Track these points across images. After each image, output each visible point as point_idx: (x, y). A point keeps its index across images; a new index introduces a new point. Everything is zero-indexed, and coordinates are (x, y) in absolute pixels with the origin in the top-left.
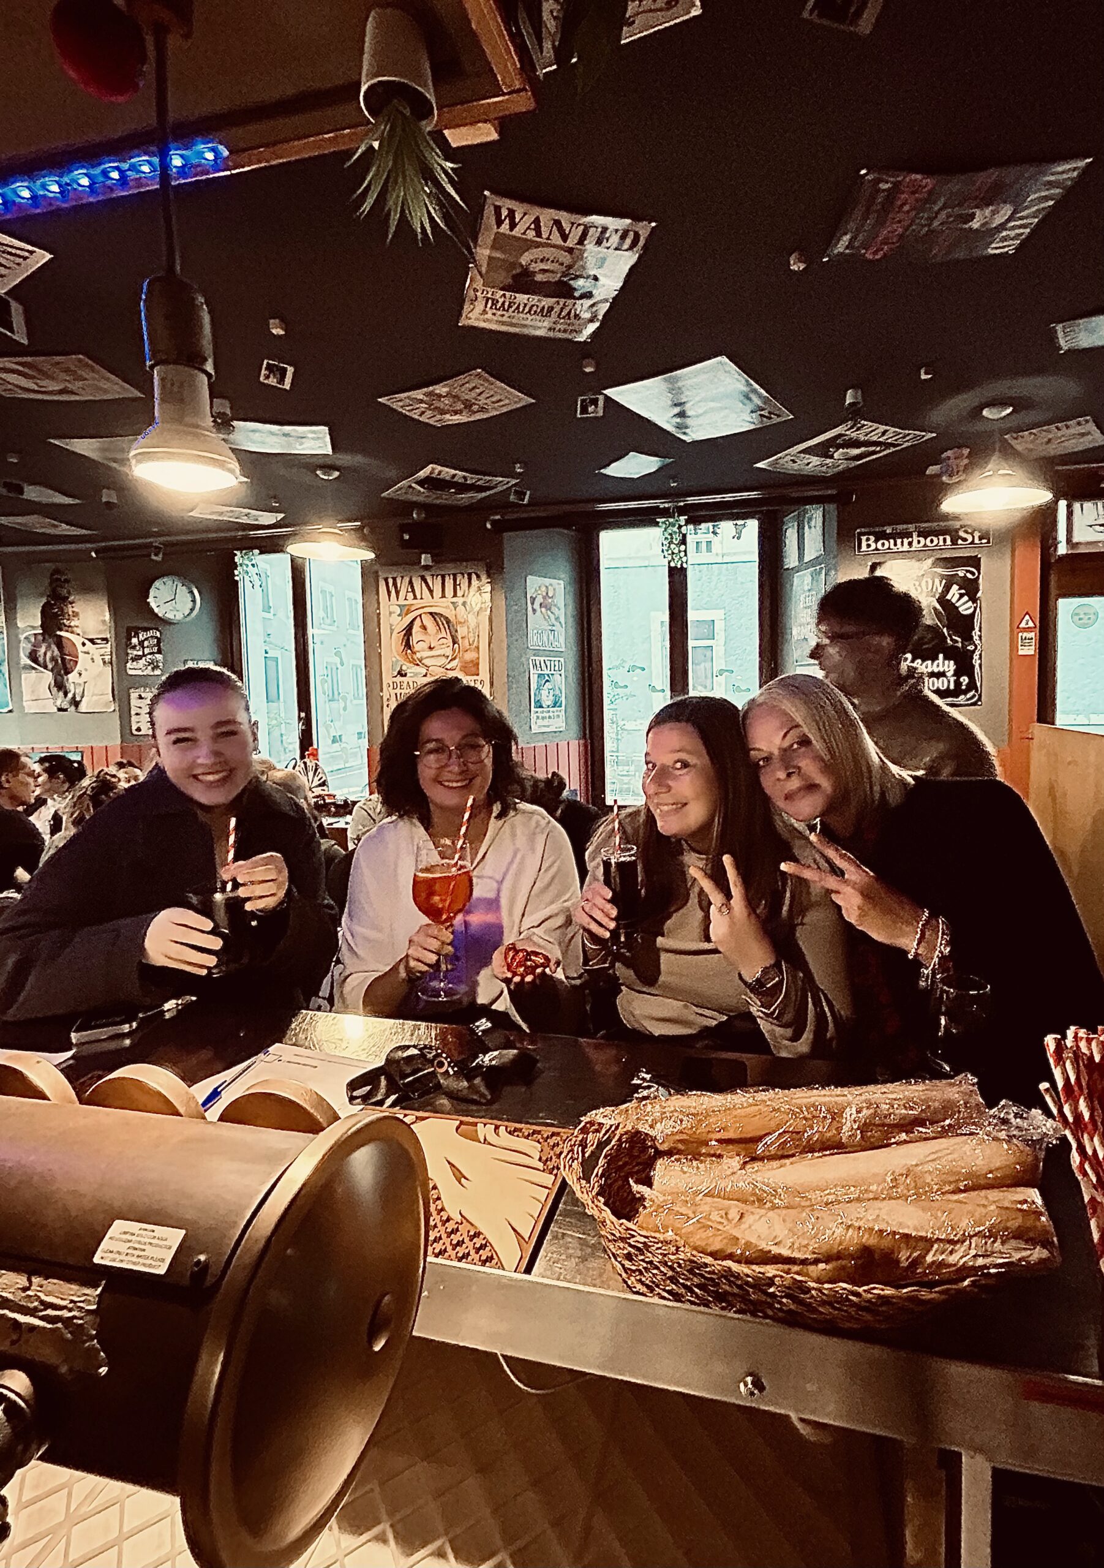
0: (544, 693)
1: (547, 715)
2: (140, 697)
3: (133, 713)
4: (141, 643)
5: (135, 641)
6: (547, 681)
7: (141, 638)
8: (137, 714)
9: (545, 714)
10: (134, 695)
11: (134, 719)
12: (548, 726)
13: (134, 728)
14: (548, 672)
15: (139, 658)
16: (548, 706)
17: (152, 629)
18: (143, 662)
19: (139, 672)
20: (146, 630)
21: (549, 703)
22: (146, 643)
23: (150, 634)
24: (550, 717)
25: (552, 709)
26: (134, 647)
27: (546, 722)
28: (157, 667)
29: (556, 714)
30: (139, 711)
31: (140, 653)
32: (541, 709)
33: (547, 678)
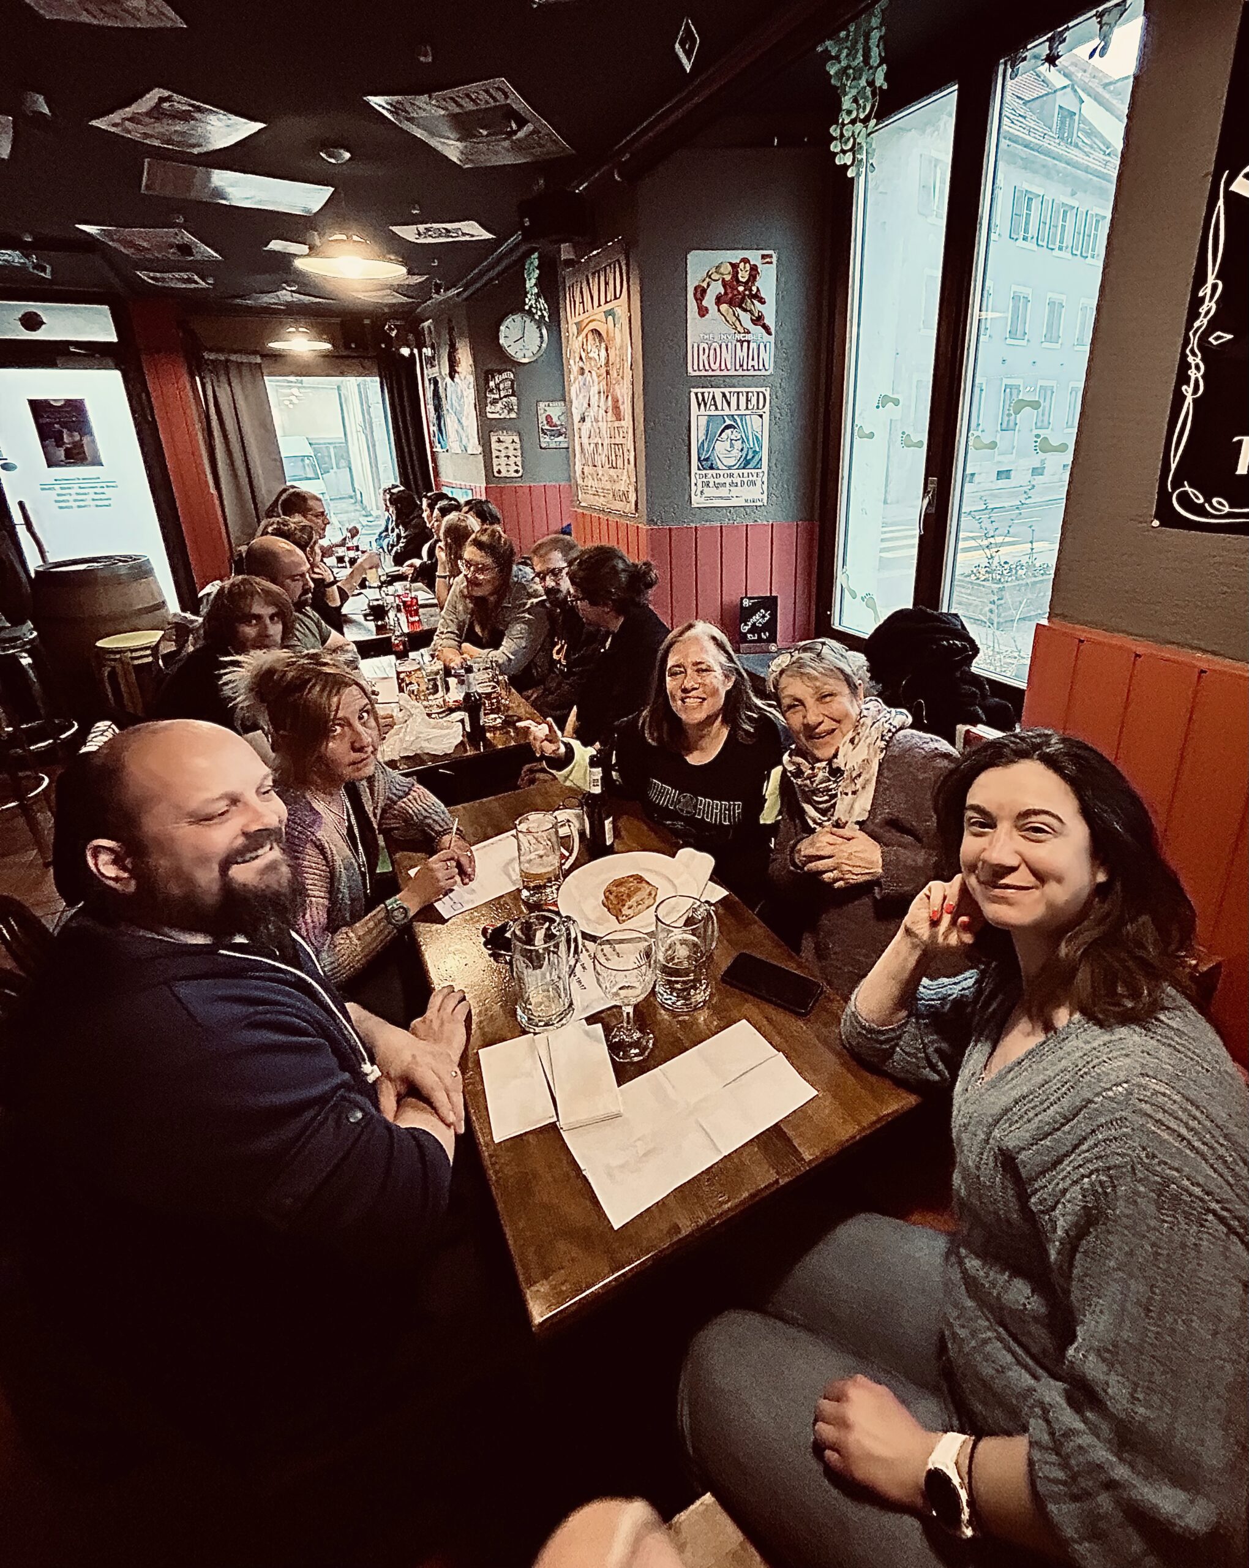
0: (721, 447)
1: (728, 480)
2: (499, 441)
3: (494, 455)
4: (497, 386)
5: (492, 384)
6: (728, 427)
7: (497, 381)
8: (497, 457)
9: (721, 480)
10: (494, 439)
11: (495, 461)
12: (728, 499)
13: (496, 470)
14: (733, 412)
15: (494, 402)
16: (730, 468)
17: (506, 370)
18: (500, 405)
19: (497, 416)
20: (500, 373)
21: (732, 462)
22: (501, 386)
23: (504, 376)
24: (732, 484)
25: (736, 472)
26: (491, 391)
27: (723, 492)
28: (512, 410)
29: (745, 480)
30: (498, 453)
31: (497, 396)
32: (714, 472)
33: (728, 422)
